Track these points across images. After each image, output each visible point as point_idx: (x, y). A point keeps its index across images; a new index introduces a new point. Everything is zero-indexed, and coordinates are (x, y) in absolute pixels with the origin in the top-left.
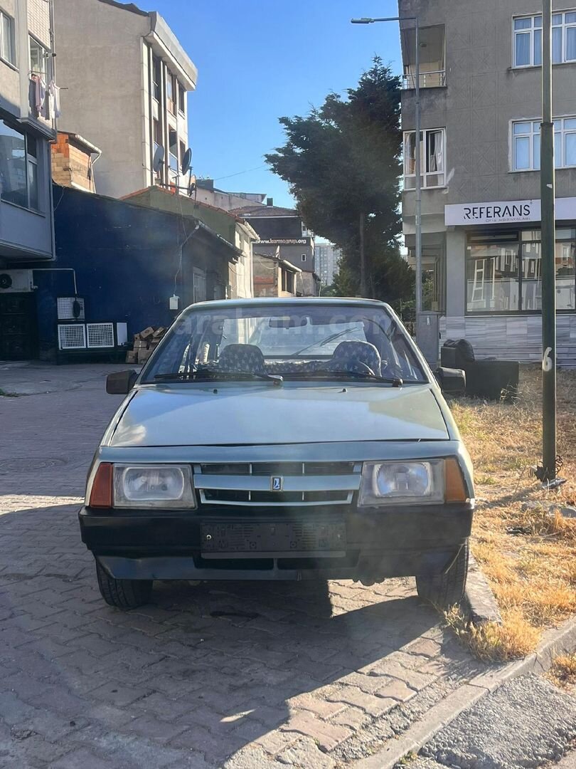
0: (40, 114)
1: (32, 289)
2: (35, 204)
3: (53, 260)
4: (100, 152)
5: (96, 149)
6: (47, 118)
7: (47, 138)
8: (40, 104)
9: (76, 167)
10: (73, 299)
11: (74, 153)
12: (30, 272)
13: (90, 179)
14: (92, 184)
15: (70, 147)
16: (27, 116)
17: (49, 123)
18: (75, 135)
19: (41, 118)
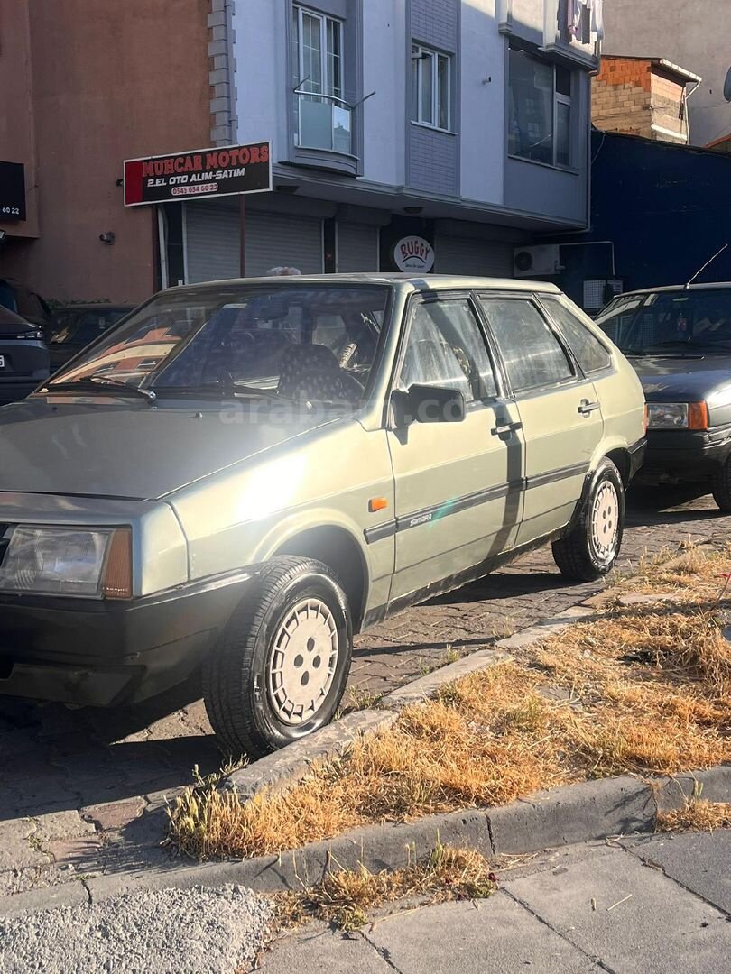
0: (574, 37)
1: (556, 270)
2: (564, 158)
3: (587, 230)
4: (700, 79)
5: (693, 76)
6: (587, 41)
7: (586, 69)
8: (573, 24)
9: (660, 104)
10: (603, 282)
11: (660, 85)
12: (554, 249)
13: (682, 119)
14: (685, 126)
15: (654, 77)
16: (554, 41)
17: (589, 49)
18: (659, 59)
19: (576, 42)
